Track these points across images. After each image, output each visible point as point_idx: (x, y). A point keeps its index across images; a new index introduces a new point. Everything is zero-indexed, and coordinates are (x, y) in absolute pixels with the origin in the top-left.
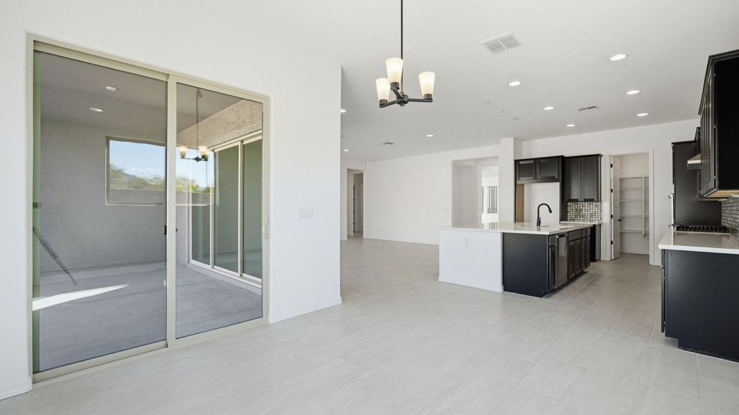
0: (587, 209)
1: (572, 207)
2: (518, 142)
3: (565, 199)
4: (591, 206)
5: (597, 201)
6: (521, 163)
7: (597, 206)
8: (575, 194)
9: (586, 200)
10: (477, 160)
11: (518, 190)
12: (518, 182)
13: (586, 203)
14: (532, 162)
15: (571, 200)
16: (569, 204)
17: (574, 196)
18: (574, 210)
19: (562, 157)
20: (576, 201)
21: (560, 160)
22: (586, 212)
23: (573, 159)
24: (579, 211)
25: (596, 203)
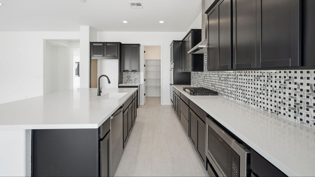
0: (133, 76)
1: (125, 75)
2: (93, 30)
3: (122, 70)
4: (135, 74)
5: (138, 72)
6: (94, 44)
7: (138, 74)
8: (127, 67)
9: (133, 71)
10: (70, 42)
11: (93, 64)
12: (92, 58)
13: (133, 73)
14: (101, 44)
15: (124, 71)
16: (124, 73)
17: (126, 69)
18: (126, 77)
19: (120, 43)
20: (128, 71)
21: (119, 44)
22: (133, 78)
23: (126, 46)
24: (128, 77)
25: (138, 73)
